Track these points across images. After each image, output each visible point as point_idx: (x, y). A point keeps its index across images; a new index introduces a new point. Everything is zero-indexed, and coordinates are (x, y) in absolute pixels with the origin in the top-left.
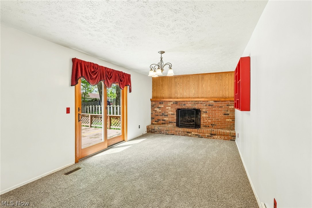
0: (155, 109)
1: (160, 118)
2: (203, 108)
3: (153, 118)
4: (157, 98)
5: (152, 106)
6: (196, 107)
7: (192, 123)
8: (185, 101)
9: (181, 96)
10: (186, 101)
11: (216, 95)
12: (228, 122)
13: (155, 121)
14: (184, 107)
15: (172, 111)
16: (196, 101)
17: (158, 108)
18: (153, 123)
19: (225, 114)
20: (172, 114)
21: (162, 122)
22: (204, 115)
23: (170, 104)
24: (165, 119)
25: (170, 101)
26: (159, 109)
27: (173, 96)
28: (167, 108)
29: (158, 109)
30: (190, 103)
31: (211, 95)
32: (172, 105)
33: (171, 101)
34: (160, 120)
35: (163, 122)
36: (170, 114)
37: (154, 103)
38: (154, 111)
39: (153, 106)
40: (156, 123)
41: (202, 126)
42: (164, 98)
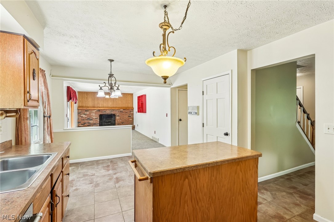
0: (82, 115)
1: (86, 121)
2: (117, 113)
3: (79, 122)
4: (82, 107)
5: (78, 113)
6: (113, 113)
7: (109, 123)
8: (105, 109)
9: (102, 106)
10: (106, 109)
11: (124, 106)
12: (130, 120)
13: (82, 124)
14: (104, 113)
15: (95, 116)
16: (112, 109)
17: (84, 114)
18: (80, 126)
19: (129, 116)
20: (96, 118)
21: (87, 124)
22: (117, 118)
23: (94, 111)
24: (90, 122)
25: (94, 110)
26: (85, 115)
27: (96, 106)
28: (92, 114)
29: (84, 115)
30: (109, 111)
31: (120, 106)
32: (95, 112)
33: (95, 110)
34: (86, 123)
35: (89, 124)
36: (94, 118)
37: (80, 111)
38: (80, 117)
39: (80, 113)
40: (82, 125)
41: (116, 124)
42: (88, 107)
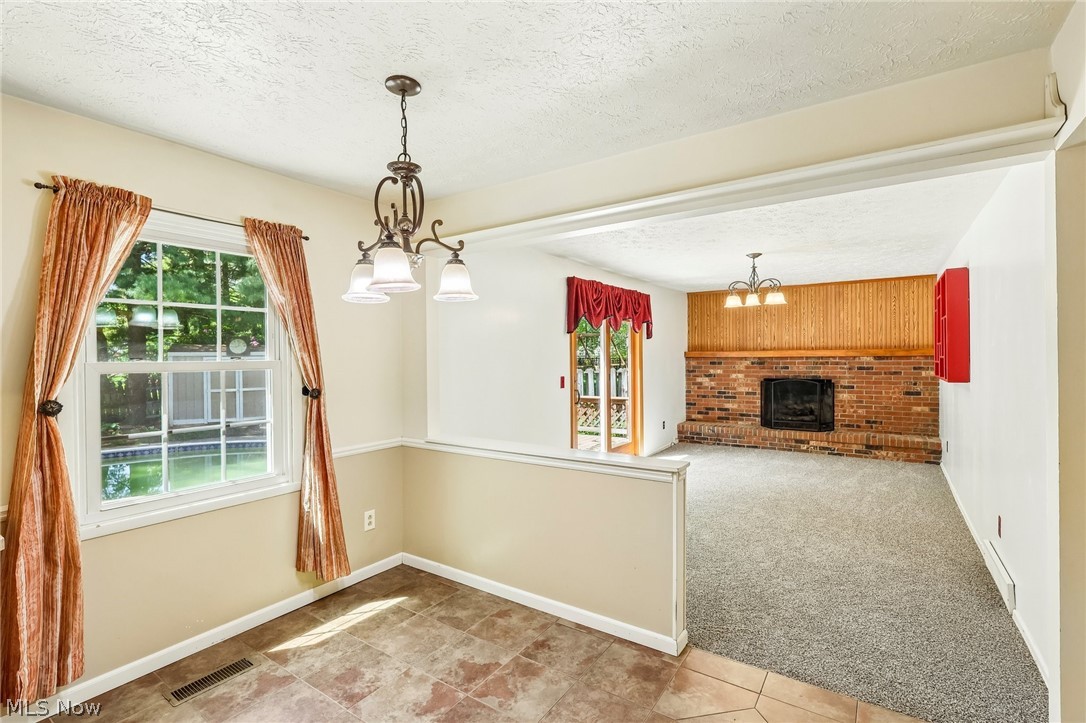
0: (699, 380)
1: (714, 403)
2: (843, 376)
3: (691, 404)
4: (702, 348)
5: (688, 371)
6: (821, 372)
7: (806, 418)
8: (787, 358)
9: (775, 345)
10: (791, 358)
11: (881, 339)
12: (919, 414)
13: (699, 413)
14: (783, 373)
15: (747, 385)
16: (819, 358)
17: (706, 376)
18: (693, 416)
19: (908, 393)
20: (747, 393)
21: (718, 413)
22: (843, 396)
23: (742, 366)
24: (727, 406)
25: (741, 359)
26: (711, 381)
27: (750, 344)
28: (734, 376)
29: (707, 379)
30: (803, 363)
31: (862, 340)
32: (747, 367)
33: (746, 359)
34: (713, 409)
35: (723, 414)
36: (741, 393)
37: (693, 363)
38: (694, 384)
39: (692, 371)
40: (700, 416)
41: (837, 425)
42: (722, 350)
